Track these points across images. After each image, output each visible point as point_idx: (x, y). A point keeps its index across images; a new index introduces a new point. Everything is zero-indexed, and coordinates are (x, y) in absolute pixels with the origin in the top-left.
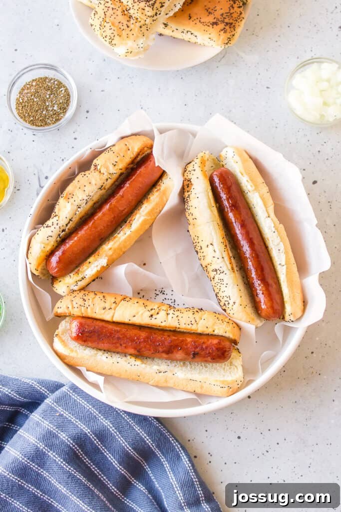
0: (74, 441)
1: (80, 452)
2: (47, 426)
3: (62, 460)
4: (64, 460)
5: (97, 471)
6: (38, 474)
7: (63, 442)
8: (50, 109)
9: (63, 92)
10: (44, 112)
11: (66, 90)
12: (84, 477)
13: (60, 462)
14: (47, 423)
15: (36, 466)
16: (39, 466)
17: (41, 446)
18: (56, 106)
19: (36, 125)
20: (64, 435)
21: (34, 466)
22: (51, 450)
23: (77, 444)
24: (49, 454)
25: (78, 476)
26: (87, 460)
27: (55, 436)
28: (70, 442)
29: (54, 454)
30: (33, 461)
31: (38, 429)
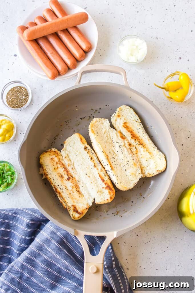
0: (63, 236)
1: (66, 241)
2: (52, 229)
3: (58, 244)
4: (59, 244)
5: (72, 249)
6: (47, 250)
7: (58, 236)
8: (22, 98)
9: (23, 90)
10: (20, 101)
11: (24, 88)
12: (67, 251)
13: (57, 245)
14: (52, 228)
15: (46, 246)
16: (47, 246)
17: (49, 237)
18: (23, 96)
19: (20, 107)
20: (59, 233)
21: (45, 246)
22: (53, 239)
23: (64, 237)
24: (52, 241)
25: (65, 251)
26: (68, 244)
27: (55, 234)
28: (62, 237)
29: (54, 241)
30: (45, 243)
31: (48, 230)
